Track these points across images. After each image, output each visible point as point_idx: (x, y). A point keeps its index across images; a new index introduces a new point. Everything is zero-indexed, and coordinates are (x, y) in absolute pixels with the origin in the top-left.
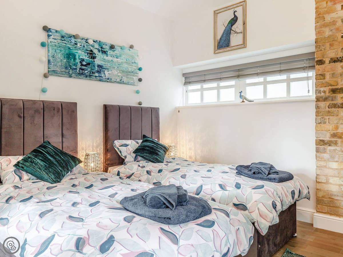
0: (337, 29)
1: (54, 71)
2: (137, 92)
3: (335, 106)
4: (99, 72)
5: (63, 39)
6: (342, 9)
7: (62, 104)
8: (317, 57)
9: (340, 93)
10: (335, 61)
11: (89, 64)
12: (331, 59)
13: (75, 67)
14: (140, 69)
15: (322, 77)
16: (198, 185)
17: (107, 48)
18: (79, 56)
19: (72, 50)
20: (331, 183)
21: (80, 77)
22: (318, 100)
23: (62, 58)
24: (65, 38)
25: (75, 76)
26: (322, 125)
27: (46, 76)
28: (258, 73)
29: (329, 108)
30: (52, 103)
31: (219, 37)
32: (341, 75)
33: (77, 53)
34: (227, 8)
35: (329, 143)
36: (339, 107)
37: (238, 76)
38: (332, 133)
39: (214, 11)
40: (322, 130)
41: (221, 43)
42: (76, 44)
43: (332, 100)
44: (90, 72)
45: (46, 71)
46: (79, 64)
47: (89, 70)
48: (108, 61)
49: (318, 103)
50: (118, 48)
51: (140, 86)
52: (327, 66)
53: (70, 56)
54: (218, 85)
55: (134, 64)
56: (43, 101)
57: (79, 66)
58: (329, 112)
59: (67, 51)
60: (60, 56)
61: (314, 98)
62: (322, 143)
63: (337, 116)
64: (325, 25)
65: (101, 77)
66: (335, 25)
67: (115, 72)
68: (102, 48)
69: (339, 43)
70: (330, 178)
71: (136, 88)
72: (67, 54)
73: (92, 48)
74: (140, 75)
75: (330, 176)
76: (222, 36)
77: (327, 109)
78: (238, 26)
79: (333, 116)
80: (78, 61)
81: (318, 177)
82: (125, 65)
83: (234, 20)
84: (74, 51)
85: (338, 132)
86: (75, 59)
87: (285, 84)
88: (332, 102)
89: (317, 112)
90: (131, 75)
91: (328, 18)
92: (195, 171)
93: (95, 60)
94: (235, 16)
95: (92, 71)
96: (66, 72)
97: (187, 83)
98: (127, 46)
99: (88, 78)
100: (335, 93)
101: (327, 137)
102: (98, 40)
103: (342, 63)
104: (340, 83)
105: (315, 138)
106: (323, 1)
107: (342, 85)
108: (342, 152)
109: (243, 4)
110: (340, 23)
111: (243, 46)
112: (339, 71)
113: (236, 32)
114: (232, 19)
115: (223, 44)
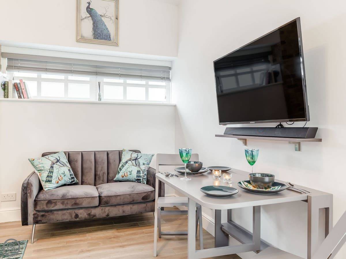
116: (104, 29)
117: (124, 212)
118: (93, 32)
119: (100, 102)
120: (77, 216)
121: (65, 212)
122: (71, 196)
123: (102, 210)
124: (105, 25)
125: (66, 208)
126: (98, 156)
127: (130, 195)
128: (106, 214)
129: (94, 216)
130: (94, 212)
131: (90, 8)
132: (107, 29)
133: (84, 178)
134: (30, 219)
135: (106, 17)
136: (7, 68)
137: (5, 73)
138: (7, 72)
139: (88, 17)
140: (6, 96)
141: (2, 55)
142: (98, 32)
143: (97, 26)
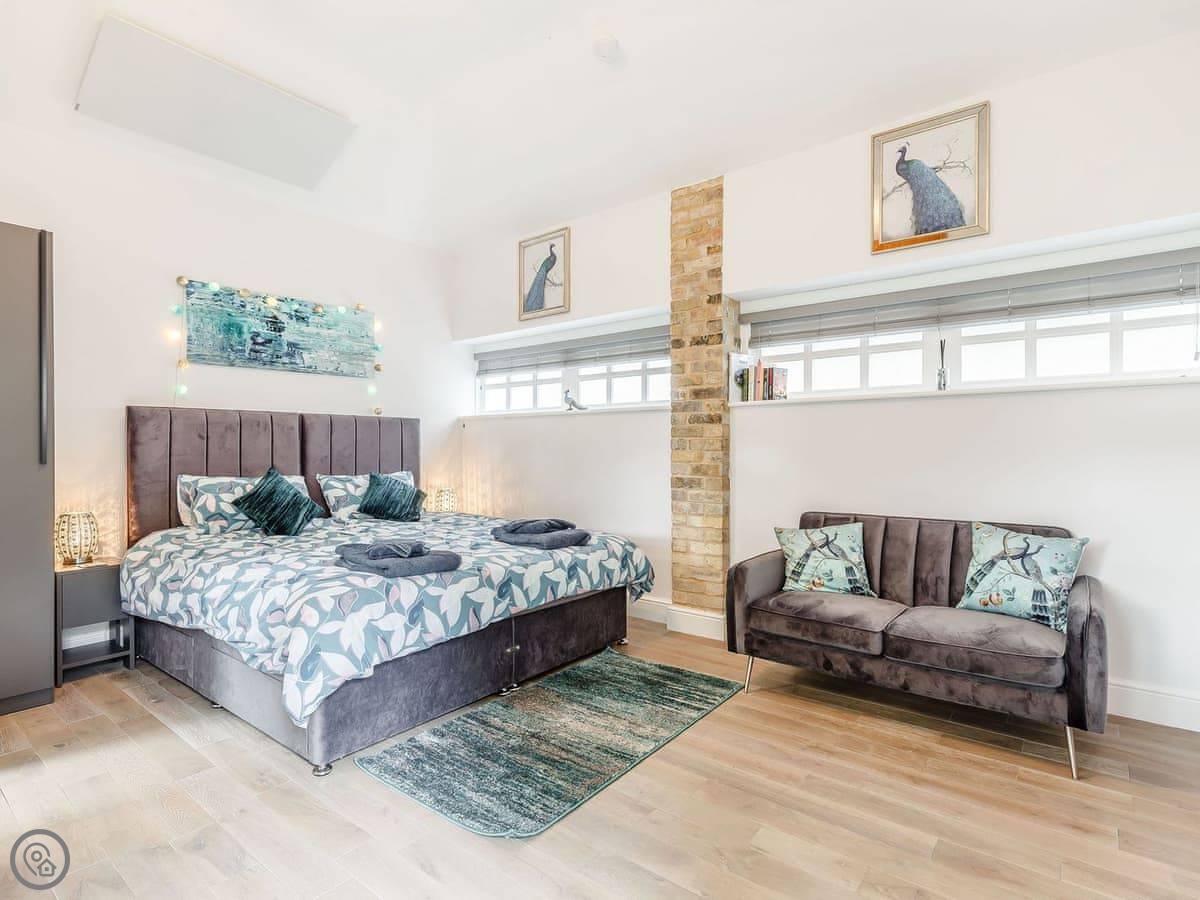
0: (701, 288)
1: (198, 355)
3: (697, 420)
4: (288, 354)
5: (216, 298)
6: (708, 253)
8: (674, 334)
9: (706, 398)
10: (698, 343)
11: (270, 341)
12: (694, 338)
13: (240, 347)
14: (377, 348)
15: (680, 370)
17: (306, 311)
18: (250, 328)
19: (236, 317)
20: (693, 553)
21: (251, 365)
22: (674, 409)
23: (214, 332)
24: (221, 297)
25: (241, 364)
26: (681, 452)
28: (595, 358)
29: (690, 423)
32: (707, 367)
33: (245, 321)
34: (540, 239)
35: (690, 484)
36: (704, 422)
37: (566, 362)
38: (694, 466)
39: (520, 243)
40: (680, 462)
41: (530, 303)
42: (243, 306)
43: (695, 410)
44: (272, 358)
45: (183, 355)
46: (249, 342)
47: (270, 351)
48: (310, 335)
49: (676, 414)
50: (330, 309)
52: (687, 349)
53: (231, 328)
54: (535, 376)
55: (365, 339)
57: (249, 344)
58: (690, 430)
59: (225, 320)
60: (210, 329)
61: (668, 405)
62: (680, 484)
63: (701, 436)
64: (685, 280)
65: (294, 363)
66: (698, 280)
67: (325, 354)
68: (296, 311)
69: (705, 311)
70: (691, 543)
72: (225, 325)
73: (276, 313)
74: (378, 358)
75: (692, 540)
76: (532, 289)
77: (688, 424)
78: (557, 274)
79: (696, 436)
80: (247, 336)
81: (675, 542)
82: (347, 342)
83: (550, 262)
84: (239, 319)
85: (702, 463)
86: (240, 333)
87: (638, 379)
88: (693, 413)
89: (673, 430)
90: (358, 360)
91: (690, 268)
93: (282, 334)
94: (552, 254)
95: (277, 353)
96: (222, 357)
97: (482, 372)
99: (267, 367)
100: (699, 398)
101: (687, 476)
102: (290, 297)
103: (709, 347)
104: (706, 381)
105: (670, 475)
106: (682, 238)
107: (708, 383)
108: (710, 498)
109: (565, 233)
110: (705, 278)
111: (564, 309)
112: (704, 359)
113: (554, 284)
114: (548, 259)
115: (533, 303)
116: (945, 201)
117: (951, 692)
118: (914, 219)
119: (942, 392)
120: (828, 665)
121: (804, 647)
122: (817, 615)
123: (889, 668)
124: (948, 190)
125: (804, 638)
126: (926, 531)
127: (970, 651)
128: (902, 680)
129: (870, 677)
130: (867, 667)
131: (905, 162)
132: (953, 197)
133: (886, 582)
134: (740, 642)
135: (950, 167)
136: (750, 343)
137: (746, 353)
138: (750, 351)
139: (900, 186)
140: (745, 397)
141: (742, 319)
142: (928, 213)
143: (924, 200)
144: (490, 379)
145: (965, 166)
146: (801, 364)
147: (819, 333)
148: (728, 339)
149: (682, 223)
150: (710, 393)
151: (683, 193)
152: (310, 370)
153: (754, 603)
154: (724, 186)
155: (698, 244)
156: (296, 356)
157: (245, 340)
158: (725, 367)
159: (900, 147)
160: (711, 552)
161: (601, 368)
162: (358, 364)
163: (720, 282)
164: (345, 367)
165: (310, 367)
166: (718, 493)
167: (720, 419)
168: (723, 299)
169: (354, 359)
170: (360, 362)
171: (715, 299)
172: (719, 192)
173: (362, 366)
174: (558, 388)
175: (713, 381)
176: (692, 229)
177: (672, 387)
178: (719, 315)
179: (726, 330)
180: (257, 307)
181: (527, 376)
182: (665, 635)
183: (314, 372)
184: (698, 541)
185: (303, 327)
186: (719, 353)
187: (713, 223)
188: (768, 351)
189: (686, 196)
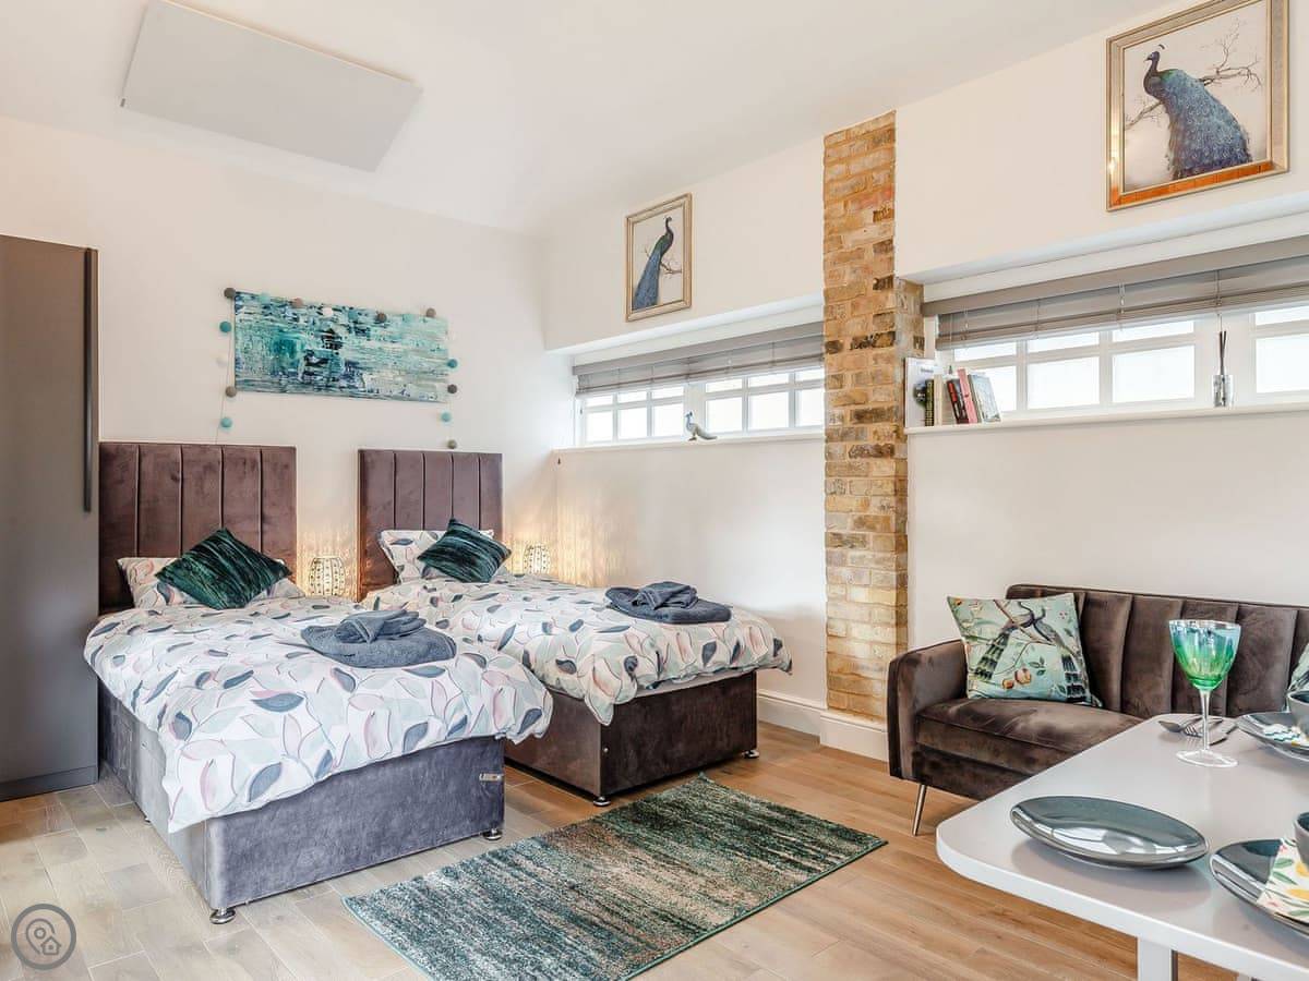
0: (866, 269)
1: (246, 381)
2: (445, 418)
3: (861, 452)
4: (348, 377)
5: (267, 311)
6: (874, 221)
7: (262, 450)
8: (828, 334)
9: (872, 422)
10: (861, 346)
11: (324, 361)
12: (855, 339)
13: (292, 370)
14: (452, 364)
15: (837, 383)
16: (510, 625)
17: (368, 321)
18: (303, 346)
19: (287, 333)
20: (855, 638)
21: (304, 391)
22: (829, 438)
23: (264, 353)
24: (272, 310)
25: (293, 390)
26: (838, 498)
27: (229, 393)
28: (728, 368)
29: (850, 456)
30: (241, 449)
31: (636, 282)
32: (873, 378)
33: (297, 338)
34: (652, 212)
35: (852, 542)
36: (869, 455)
37: (688, 376)
38: (855, 518)
39: (628, 218)
40: (837, 511)
41: (640, 297)
42: (296, 320)
43: (857, 439)
44: (328, 381)
45: (231, 382)
46: (303, 363)
47: (326, 373)
48: (372, 351)
49: (829, 444)
50: (395, 318)
51: (453, 404)
52: (847, 356)
53: (283, 346)
54: (649, 395)
55: (436, 354)
56: (222, 446)
57: (302, 366)
58: (850, 466)
59: (276, 338)
60: (261, 349)
61: (822, 432)
62: (837, 542)
63: (866, 476)
64: (843, 259)
65: (354, 387)
66: (861, 257)
67: (388, 375)
68: (356, 322)
69: (870, 301)
70: (853, 625)
71: (442, 409)
72: (276, 343)
73: (332, 326)
74: (453, 377)
75: (854, 621)
76: (643, 278)
77: (848, 459)
78: (673, 257)
79: (859, 476)
80: (300, 356)
81: (832, 622)
82: (414, 358)
83: (666, 242)
84: (291, 336)
85: (868, 514)
86: (293, 352)
87: (785, 396)
88: (856, 443)
89: (828, 466)
90: (428, 379)
91: (850, 241)
92: (525, 599)
93: (340, 351)
94: (669, 231)
95: (333, 375)
96: (272, 382)
97: (584, 389)
98: (420, 312)
99: (323, 392)
100: (862, 422)
101: (847, 530)
102: (348, 305)
103: (879, 351)
104: (872, 398)
105: (825, 530)
106: (838, 201)
107: (876, 401)
108: (877, 562)
109: (685, 202)
110: (870, 255)
111: (685, 303)
112: (871, 367)
113: (671, 271)
114: (663, 238)
115: (644, 297)
116: (1219, 127)
118: (1172, 157)
119: (1221, 410)
121: (994, 775)
124: (1224, 110)
131: (1157, 74)
134: (906, 763)
135: (1227, 77)
136: (937, 341)
137: (933, 358)
138: (937, 354)
139: (1152, 109)
140: (929, 420)
141: (925, 309)
142: (1193, 146)
143: (1187, 128)
144: (595, 400)
145: (1250, 74)
146: (1010, 372)
147: (1037, 327)
148: (905, 339)
149: (838, 180)
150: (877, 415)
151: (842, 138)
152: (372, 394)
153: (924, 710)
154: (897, 126)
155: (861, 208)
156: (356, 378)
157: (298, 361)
158: (899, 380)
159: (1150, 52)
160: (878, 638)
161: (735, 383)
162: (428, 386)
163: (891, 259)
164: (412, 390)
165: (372, 391)
166: (889, 555)
167: (891, 451)
168: (896, 283)
169: (423, 379)
170: (430, 383)
171: (885, 283)
172: (890, 134)
173: (434, 387)
174: (678, 411)
175: (882, 398)
176: (852, 187)
177: (826, 407)
178: (890, 305)
179: (901, 324)
180: (312, 320)
181: (639, 395)
182: (818, 751)
183: (377, 397)
184: (865, 623)
185: (364, 342)
186: (889, 360)
187: (881, 177)
188: (965, 354)
189: (844, 142)
